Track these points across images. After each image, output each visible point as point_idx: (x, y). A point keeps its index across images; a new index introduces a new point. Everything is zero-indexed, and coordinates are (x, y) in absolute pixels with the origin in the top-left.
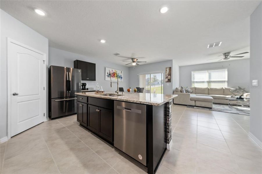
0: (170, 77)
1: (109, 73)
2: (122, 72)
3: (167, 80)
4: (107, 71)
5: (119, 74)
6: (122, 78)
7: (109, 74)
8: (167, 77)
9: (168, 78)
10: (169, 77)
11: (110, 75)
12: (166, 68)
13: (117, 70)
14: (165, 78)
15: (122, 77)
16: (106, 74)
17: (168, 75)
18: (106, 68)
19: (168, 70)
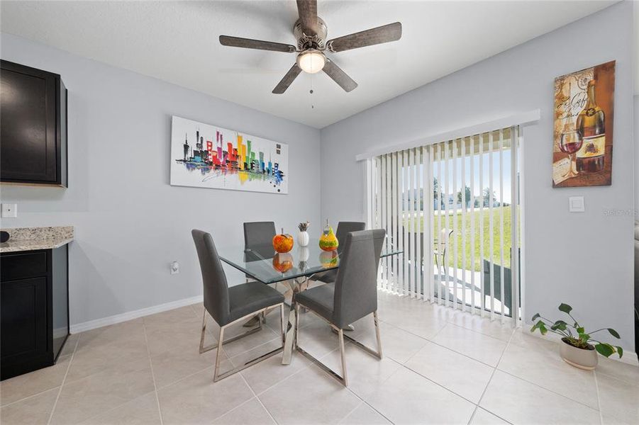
0: (600, 143)
1: (193, 147)
2: (284, 148)
3: (567, 167)
4: (184, 132)
5: (261, 154)
6: (280, 175)
7: (196, 153)
8: (573, 147)
9: (581, 154)
10: (591, 148)
11: (202, 158)
12: (561, 81)
13: (250, 138)
14: (551, 157)
15: (285, 173)
16: (178, 153)
17: (581, 131)
18: (174, 118)
19: (577, 92)
